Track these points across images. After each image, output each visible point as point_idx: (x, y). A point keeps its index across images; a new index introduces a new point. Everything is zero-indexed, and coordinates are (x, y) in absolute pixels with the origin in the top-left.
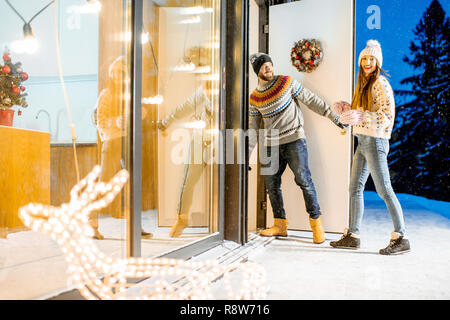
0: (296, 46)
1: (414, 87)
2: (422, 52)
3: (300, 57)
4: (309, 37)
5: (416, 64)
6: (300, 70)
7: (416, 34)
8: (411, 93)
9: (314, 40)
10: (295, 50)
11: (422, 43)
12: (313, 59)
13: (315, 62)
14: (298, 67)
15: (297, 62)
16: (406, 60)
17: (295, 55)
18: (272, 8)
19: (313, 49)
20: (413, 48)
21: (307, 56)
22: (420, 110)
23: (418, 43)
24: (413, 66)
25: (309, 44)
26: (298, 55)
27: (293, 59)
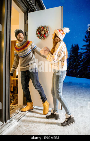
0: (38, 29)
1: (86, 48)
2: (88, 38)
3: (40, 33)
4: (43, 25)
5: (87, 41)
6: (40, 39)
7: (86, 33)
8: (85, 49)
9: (45, 26)
10: (38, 30)
11: (88, 36)
12: (45, 34)
13: (46, 35)
14: (39, 37)
15: (39, 35)
16: (84, 40)
17: (38, 32)
18: (29, 14)
19: (45, 30)
20: (86, 37)
21: (43, 33)
22: (88, 54)
23: (87, 36)
24: (86, 42)
25: (44, 28)
26: (39, 32)
27: (37, 34)
